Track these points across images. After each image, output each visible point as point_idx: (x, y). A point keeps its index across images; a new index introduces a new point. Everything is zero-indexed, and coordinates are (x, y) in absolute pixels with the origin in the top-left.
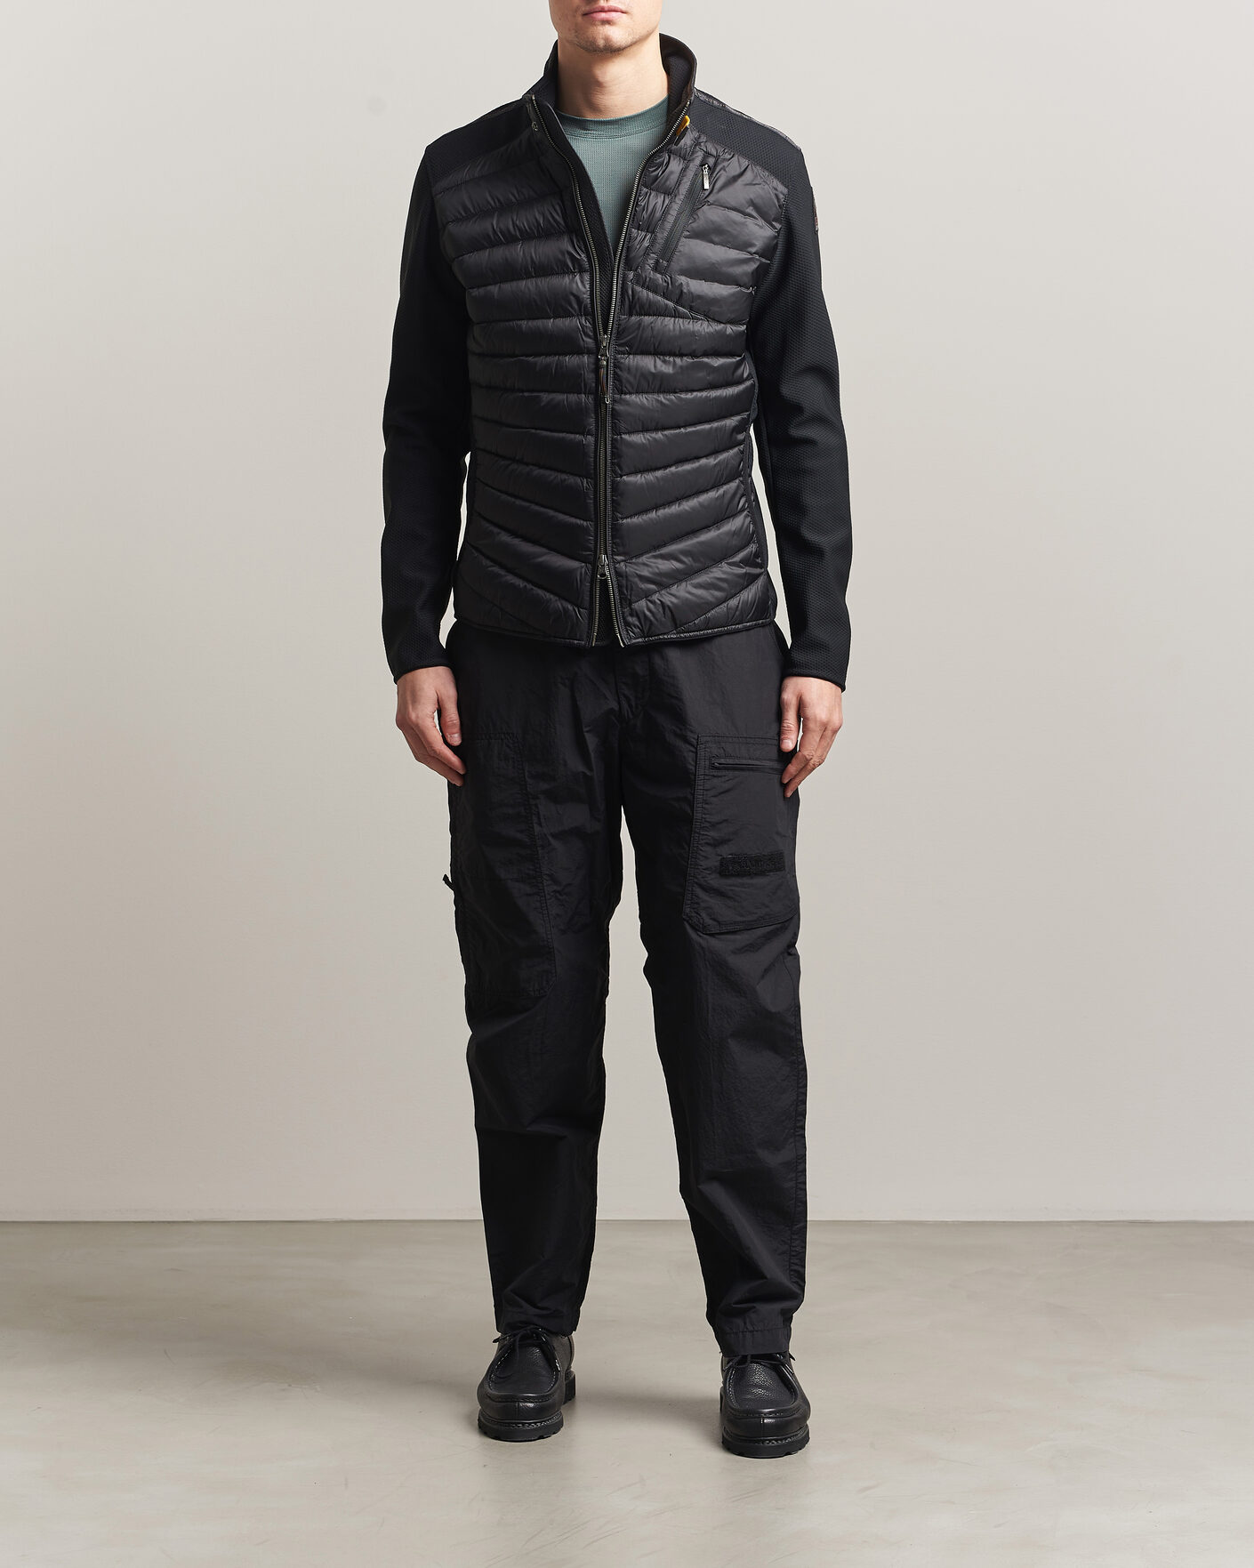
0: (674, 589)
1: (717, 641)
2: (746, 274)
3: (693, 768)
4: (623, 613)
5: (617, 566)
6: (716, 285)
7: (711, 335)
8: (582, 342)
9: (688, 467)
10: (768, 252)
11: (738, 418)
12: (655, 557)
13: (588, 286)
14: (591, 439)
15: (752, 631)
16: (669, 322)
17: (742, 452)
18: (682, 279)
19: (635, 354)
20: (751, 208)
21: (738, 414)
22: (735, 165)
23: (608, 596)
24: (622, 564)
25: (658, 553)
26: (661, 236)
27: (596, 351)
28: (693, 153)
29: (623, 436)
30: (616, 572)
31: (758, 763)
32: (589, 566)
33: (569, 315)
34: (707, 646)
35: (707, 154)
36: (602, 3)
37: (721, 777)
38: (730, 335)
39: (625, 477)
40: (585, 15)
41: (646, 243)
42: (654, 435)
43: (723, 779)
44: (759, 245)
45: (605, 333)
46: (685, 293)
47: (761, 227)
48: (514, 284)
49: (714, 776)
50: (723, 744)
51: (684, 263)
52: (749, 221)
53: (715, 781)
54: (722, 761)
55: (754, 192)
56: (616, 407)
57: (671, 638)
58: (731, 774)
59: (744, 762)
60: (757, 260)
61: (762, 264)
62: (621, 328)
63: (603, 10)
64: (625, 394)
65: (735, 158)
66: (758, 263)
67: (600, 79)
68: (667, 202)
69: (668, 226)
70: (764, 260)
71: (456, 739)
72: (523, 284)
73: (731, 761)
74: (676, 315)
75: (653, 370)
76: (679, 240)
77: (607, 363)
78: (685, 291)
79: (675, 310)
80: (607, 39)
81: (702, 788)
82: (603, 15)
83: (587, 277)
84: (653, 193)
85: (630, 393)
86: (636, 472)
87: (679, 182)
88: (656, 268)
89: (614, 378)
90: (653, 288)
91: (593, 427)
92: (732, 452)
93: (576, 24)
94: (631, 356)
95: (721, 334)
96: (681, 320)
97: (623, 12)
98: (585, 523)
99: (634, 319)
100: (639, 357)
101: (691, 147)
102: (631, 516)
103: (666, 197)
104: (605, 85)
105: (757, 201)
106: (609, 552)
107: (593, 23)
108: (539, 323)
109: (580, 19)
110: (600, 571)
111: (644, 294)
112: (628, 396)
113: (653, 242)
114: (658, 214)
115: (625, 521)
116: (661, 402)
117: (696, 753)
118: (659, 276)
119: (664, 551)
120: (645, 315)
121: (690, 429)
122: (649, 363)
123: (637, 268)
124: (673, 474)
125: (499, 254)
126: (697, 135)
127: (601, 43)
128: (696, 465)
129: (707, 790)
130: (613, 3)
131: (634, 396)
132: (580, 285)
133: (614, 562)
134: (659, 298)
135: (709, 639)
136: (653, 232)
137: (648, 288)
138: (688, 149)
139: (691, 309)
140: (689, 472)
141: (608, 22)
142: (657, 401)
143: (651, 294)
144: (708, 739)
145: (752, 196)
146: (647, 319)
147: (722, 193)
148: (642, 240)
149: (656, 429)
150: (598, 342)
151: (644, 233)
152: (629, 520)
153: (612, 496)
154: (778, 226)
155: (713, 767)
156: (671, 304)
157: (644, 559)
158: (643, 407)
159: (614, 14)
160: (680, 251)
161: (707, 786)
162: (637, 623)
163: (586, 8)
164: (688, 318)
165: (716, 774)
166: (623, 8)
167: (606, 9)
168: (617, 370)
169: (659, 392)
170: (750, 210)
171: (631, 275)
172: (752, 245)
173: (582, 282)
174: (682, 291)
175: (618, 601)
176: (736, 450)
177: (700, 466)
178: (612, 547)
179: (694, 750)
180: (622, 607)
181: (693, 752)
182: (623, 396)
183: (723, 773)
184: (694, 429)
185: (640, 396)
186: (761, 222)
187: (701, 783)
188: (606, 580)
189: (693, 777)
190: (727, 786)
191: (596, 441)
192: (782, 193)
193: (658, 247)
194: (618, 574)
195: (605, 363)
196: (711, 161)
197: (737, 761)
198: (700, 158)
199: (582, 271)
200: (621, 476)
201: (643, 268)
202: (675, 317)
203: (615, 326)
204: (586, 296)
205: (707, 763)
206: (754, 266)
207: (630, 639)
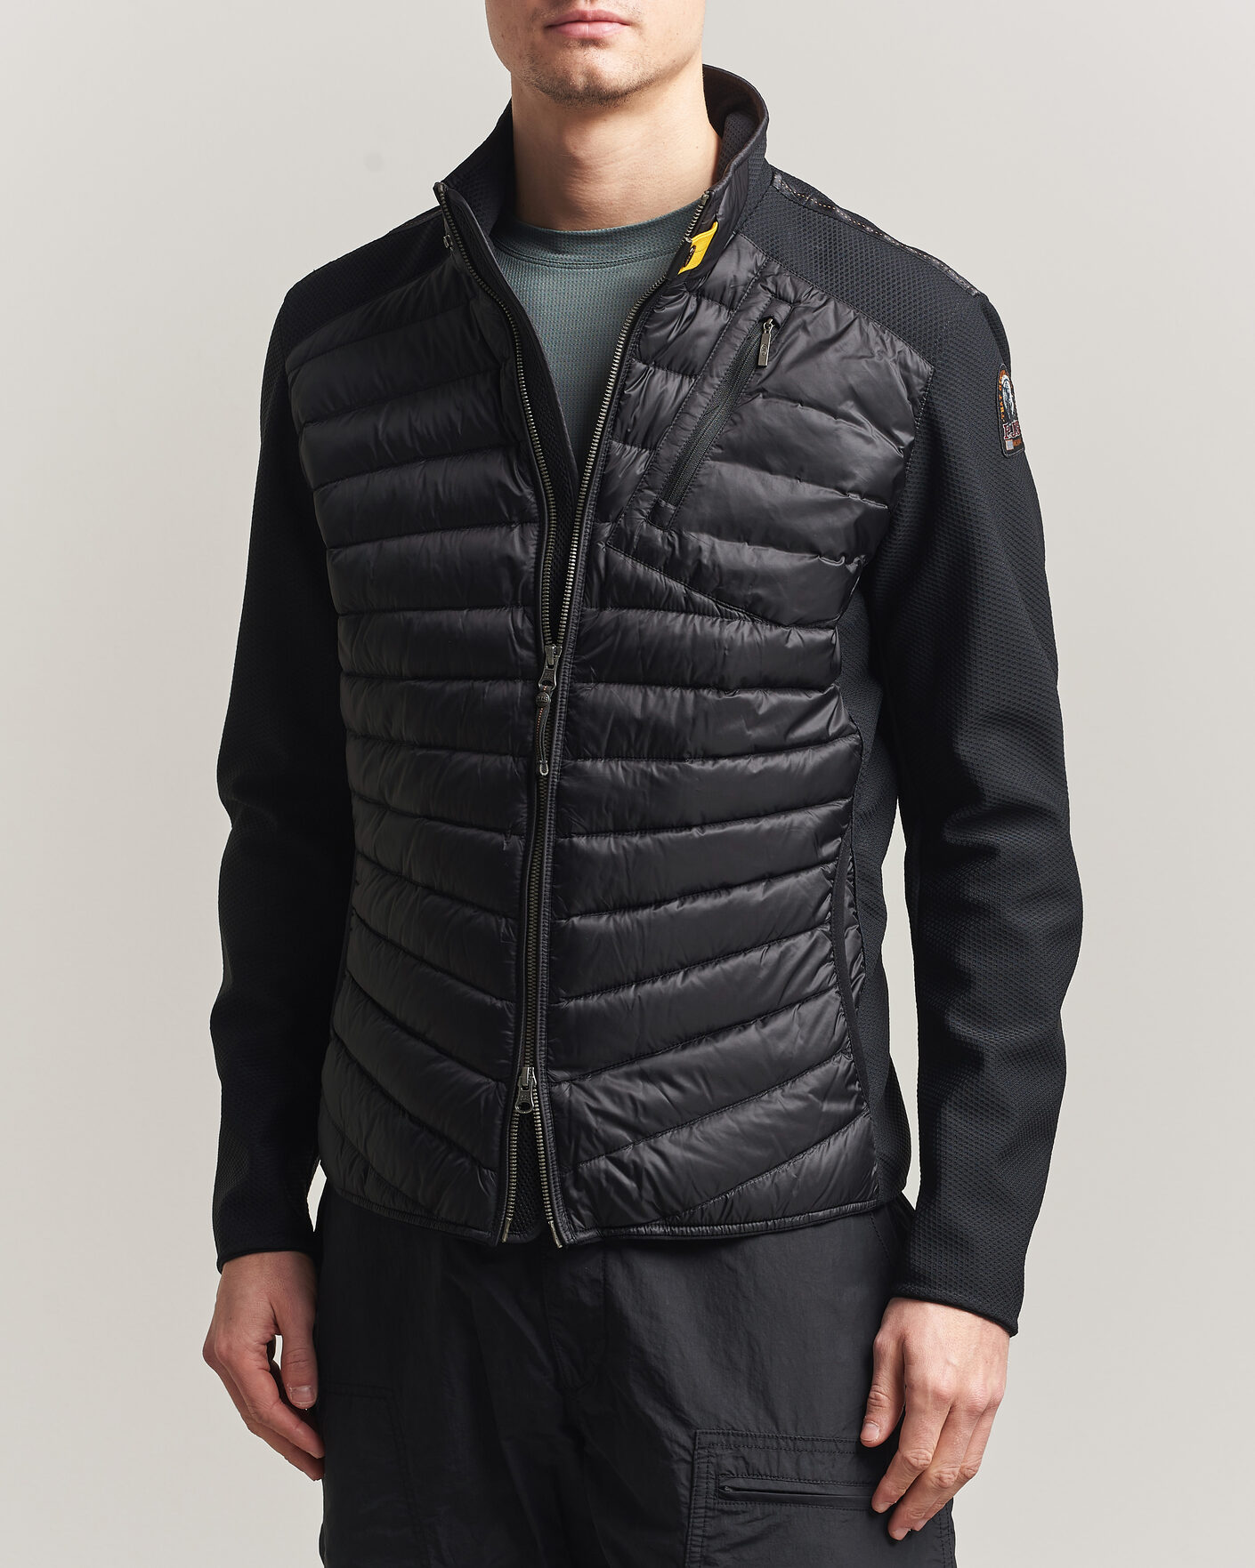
0: (665, 1143)
1: (748, 1247)
2: (832, 532)
3: (686, 1493)
4: (563, 1181)
5: (555, 1089)
6: (771, 551)
7: (757, 649)
8: (513, 657)
9: (703, 903)
10: (888, 488)
11: (824, 810)
12: (629, 1076)
13: (532, 550)
14: (517, 842)
15: (826, 1229)
16: (676, 622)
17: (830, 877)
18: (705, 540)
19: (609, 681)
20: (850, 403)
21: (823, 802)
22: (828, 317)
23: (535, 1148)
24: (565, 1086)
25: (636, 1067)
26: (669, 452)
27: (532, 675)
28: (750, 296)
29: (575, 839)
30: (552, 1101)
31: (816, 1489)
32: (502, 1086)
33: (495, 603)
34: (727, 1257)
35: (779, 297)
36: (583, 5)
37: (737, 1513)
38: (796, 648)
39: (576, 920)
40: (550, 27)
41: (639, 469)
42: (636, 840)
43: (741, 1518)
44: (862, 474)
45: (555, 641)
46: (706, 567)
47: (868, 441)
48: (404, 541)
49: (723, 1512)
50: (745, 1451)
51: (707, 509)
52: (844, 425)
53: (727, 1522)
54: (741, 1483)
55: (862, 371)
56: (564, 783)
57: (652, 1234)
58: (758, 1510)
59: (787, 1486)
60: (857, 503)
61: (868, 512)
62: (585, 630)
63: (583, 19)
64: (586, 758)
65: (831, 305)
66: (858, 512)
67: (581, 154)
68: (686, 388)
69: (684, 436)
70: (872, 504)
71: (305, 1397)
72: (417, 541)
73: (755, 1484)
74: (690, 608)
75: (638, 713)
76: (701, 463)
77: (554, 698)
78: (705, 561)
79: (688, 599)
80: (591, 75)
81: (699, 1532)
82: (585, 29)
83: (533, 533)
84: (660, 373)
85: (595, 757)
86: (598, 911)
87: (714, 350)
88: (655, 516)
89: (567, 728)
90: (646, 554)
91: (523, 820)
92: (804, 877)
93: (533, 46)
94: (601, 686)
95: (776, 647)
96: (697, 619)
97: (624, 23)
98: (499, 1004)
99: (609, 614)
100: (614, 689)
101: (746, 285)
102: (586, 995)
103: (687, 381)
104: (588, 162)
105: (863, 390)
106: (541, 1062)
107: (565, 45)
108: (443, 616)
109: (538, 36)
110: (521, 1097)
111: (629, 565)
112: (588, 763)
113: (651, 469)
114: (666, 411)
115: (572, 1004)
116: (652, 775)
117: (692, 1464)
118: (658, 533)
119: (647, 1064)
120: (630, 607)
121: (710, 831)
122: (631, 699)
123: (619, 516)
124: (673, 917)
125: (382, 482)
126: (760, 258)
127: (579, 81)
128: (723, 900)
129: (710, 1538)
130: (604, 5)
131: (600, 764)
132: (519, 544)
133: (549, 1082)
134: (656, 575)
135: (731, 1242)
136: (654, 448)
137: (637, 556)
138: (740, 289)
139: (719, 596)
140: (706, 914)
141: (595, 42)
142: (644, 773)
143: (640, 568)
144: (715, 1439)
145: (853, 380)
146: (633, 616)
147: (793, 374)
148: (634, 461)
149: (643, 830)
150: (541, 658)
151: (635, 449)
152: (581, 1002)
153: (550, 953)
154: (906, 438)
155: (721, 1494)
156: (679, 588)
157: (606, 1078)
158: (615, 785)
159: (606, 27)
160: (700, 486)
161: (710, 1531)
162: (586, 1201)
163: (552, 16)
164: (713, 614)
165: (725, 1507)
166: (623, 15)
167: (590, 17)
168: (573, 712)
169: (651, 757)
170: (850, 408)
171: (606, 529)
172: (847, 475)
173: (523, 541)
174: (700, 562)
175: (552, 1157)
176: (816, 872)
177: (730, 902)
178: (547, 1053)
179: (689, 1458)
180: (560, 1169)
181: (686, 1461)
182: (580, 762)
183: (740, 1507)
184: (721, 831)
185: (613, 765)
186: (871, 431)
187: (698, 1522)
188: (532, 1115)
189: (685, 1510)
190: (748, 1532)
191: (527, 847)
192: (918, 374)
193: (661, 479)
194: (555, 1105)
195: (548, 698)
196: (782, 311)
197: (772, 1485)
198: (762, 306)
199: (524, 520)
200: (569, 917)
201: (629, 519)
202: (687, 612)
203: (573, 628)
204: (529, 567)
205: (712, 1485)
206: (847, 517)
207: (575, 1231)
